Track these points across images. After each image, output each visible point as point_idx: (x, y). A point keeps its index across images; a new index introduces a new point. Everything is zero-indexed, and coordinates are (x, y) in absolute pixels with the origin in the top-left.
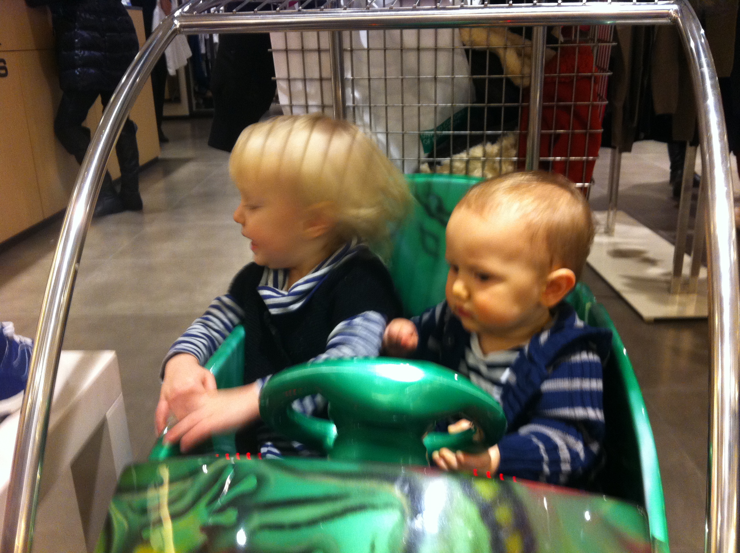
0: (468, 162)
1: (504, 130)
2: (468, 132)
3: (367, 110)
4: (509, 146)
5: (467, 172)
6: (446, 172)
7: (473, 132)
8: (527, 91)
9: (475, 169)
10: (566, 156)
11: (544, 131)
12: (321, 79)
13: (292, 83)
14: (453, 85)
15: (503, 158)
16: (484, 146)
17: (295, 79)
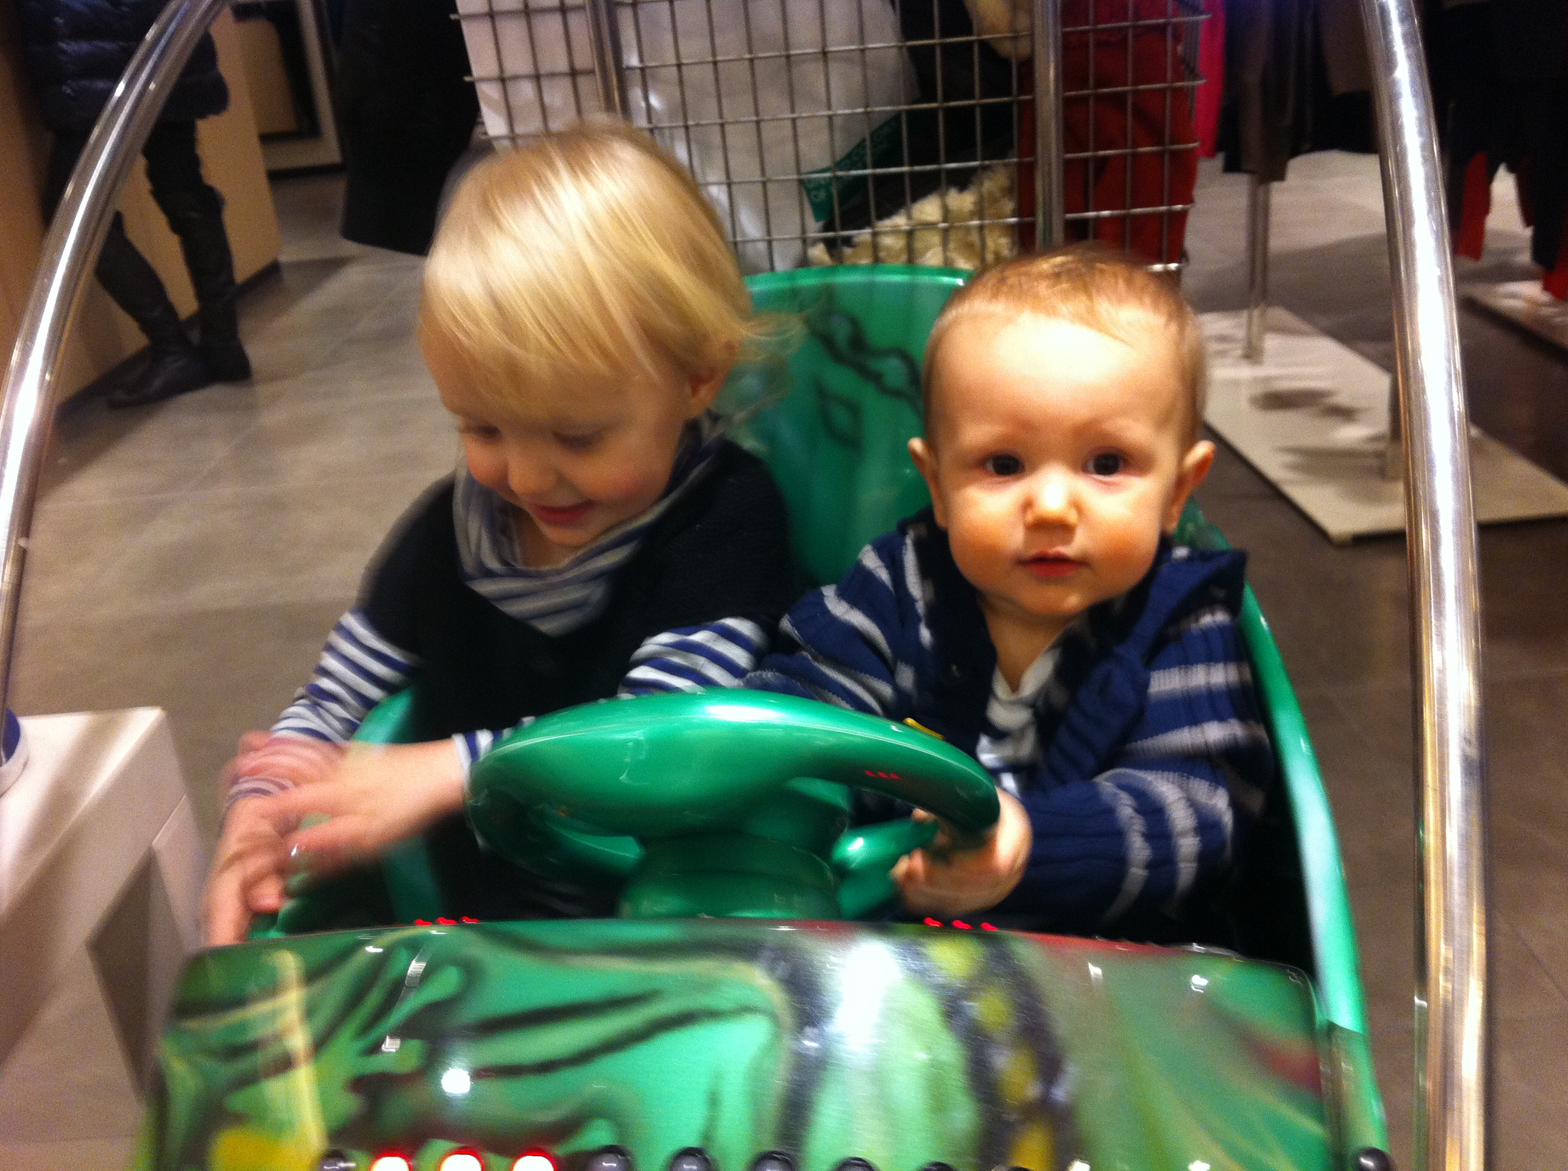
0: (910, 234)
1: (984, 159)
2: (905, 169)
3: (681, 133)
4: (998, 195)
5: (912, 257)
6: (865, 261)
7: (917, 168)
8: (1028, 66)
9: (927, 249)
10: (1123, 207)
11: (1069, 156)
12: (573, 73)
13: (510, 86)
14: (864, 64)
15: (987, 222)
16: (943, 196)
17: (516, 78)
